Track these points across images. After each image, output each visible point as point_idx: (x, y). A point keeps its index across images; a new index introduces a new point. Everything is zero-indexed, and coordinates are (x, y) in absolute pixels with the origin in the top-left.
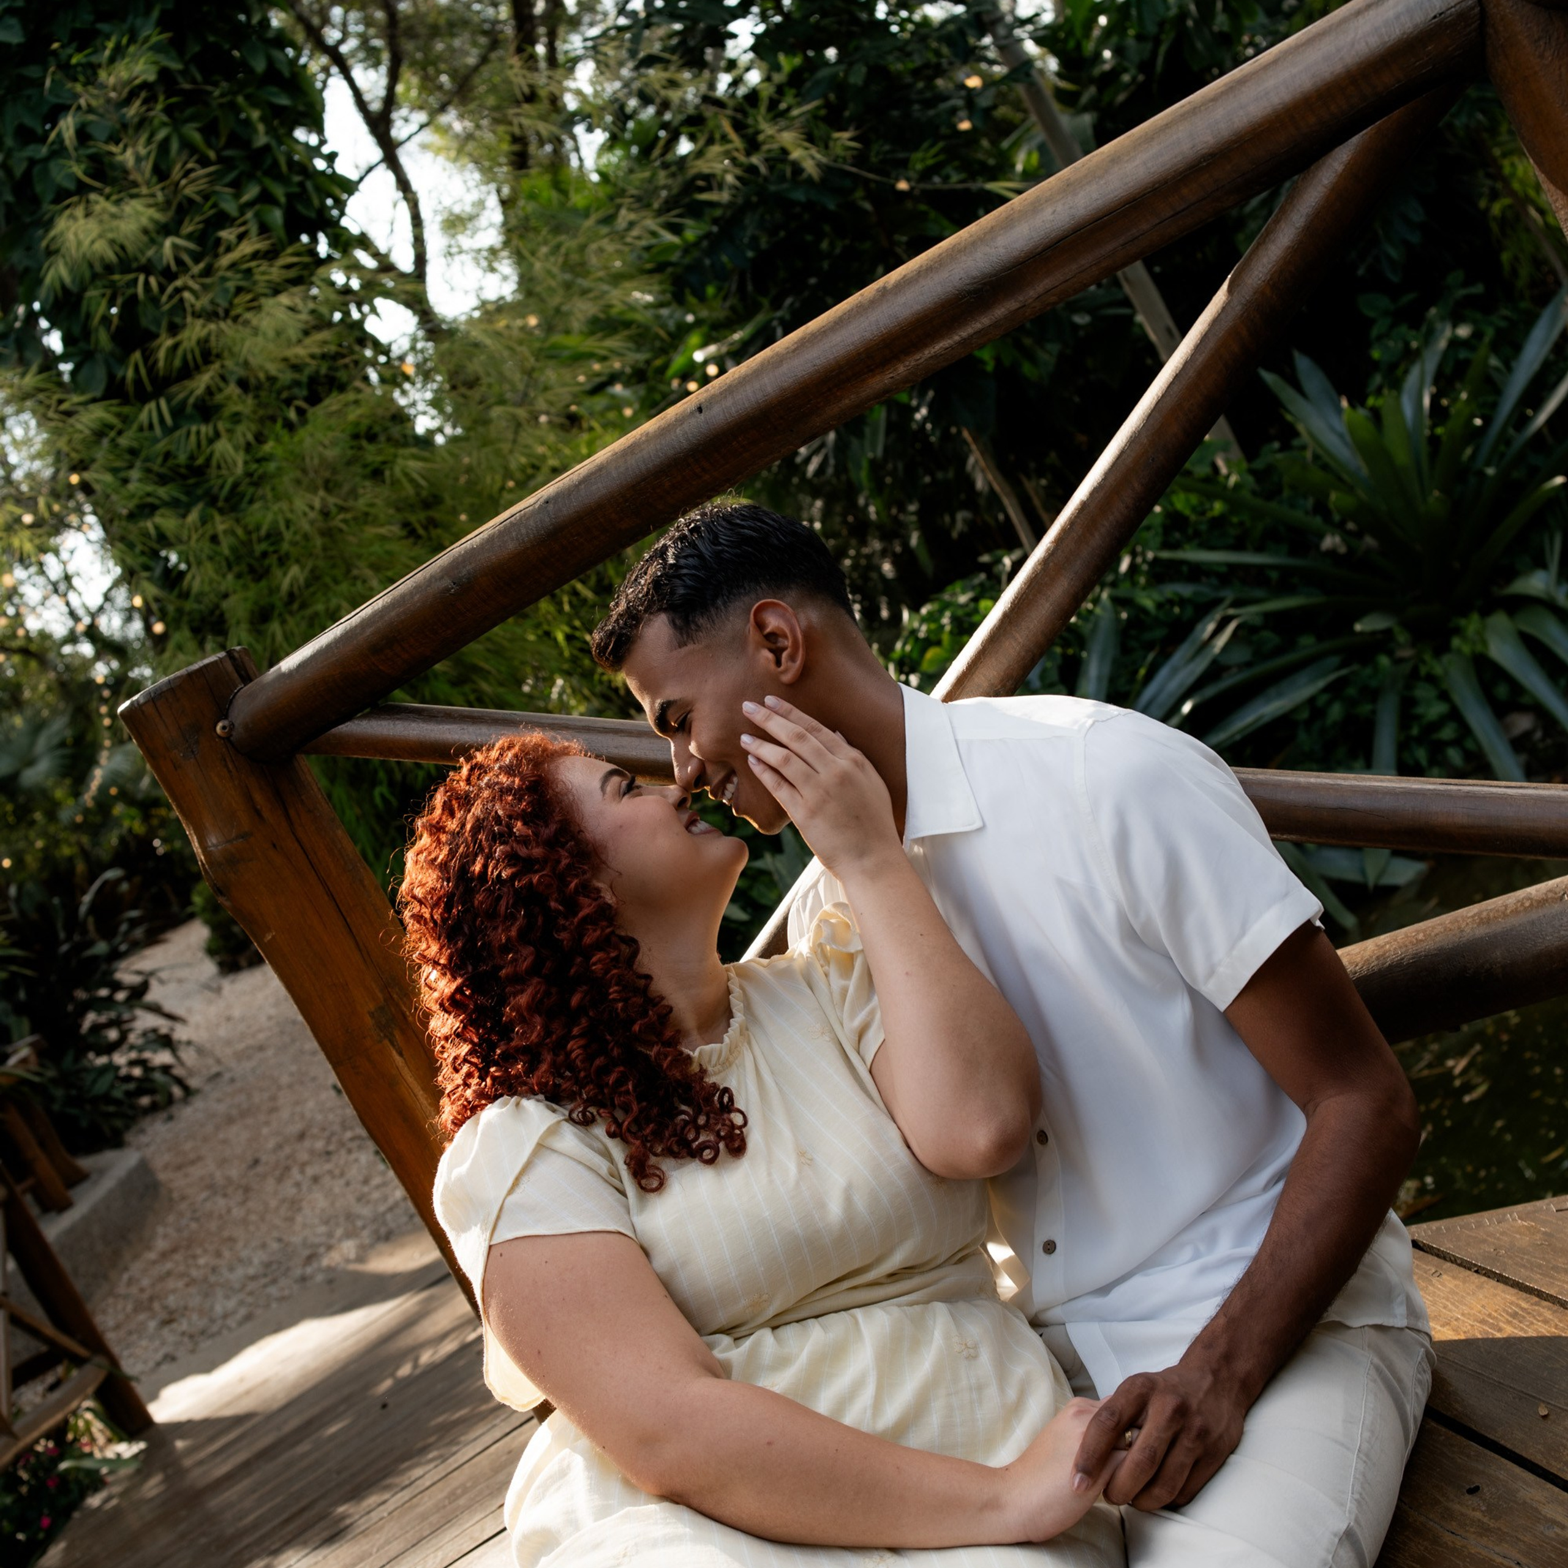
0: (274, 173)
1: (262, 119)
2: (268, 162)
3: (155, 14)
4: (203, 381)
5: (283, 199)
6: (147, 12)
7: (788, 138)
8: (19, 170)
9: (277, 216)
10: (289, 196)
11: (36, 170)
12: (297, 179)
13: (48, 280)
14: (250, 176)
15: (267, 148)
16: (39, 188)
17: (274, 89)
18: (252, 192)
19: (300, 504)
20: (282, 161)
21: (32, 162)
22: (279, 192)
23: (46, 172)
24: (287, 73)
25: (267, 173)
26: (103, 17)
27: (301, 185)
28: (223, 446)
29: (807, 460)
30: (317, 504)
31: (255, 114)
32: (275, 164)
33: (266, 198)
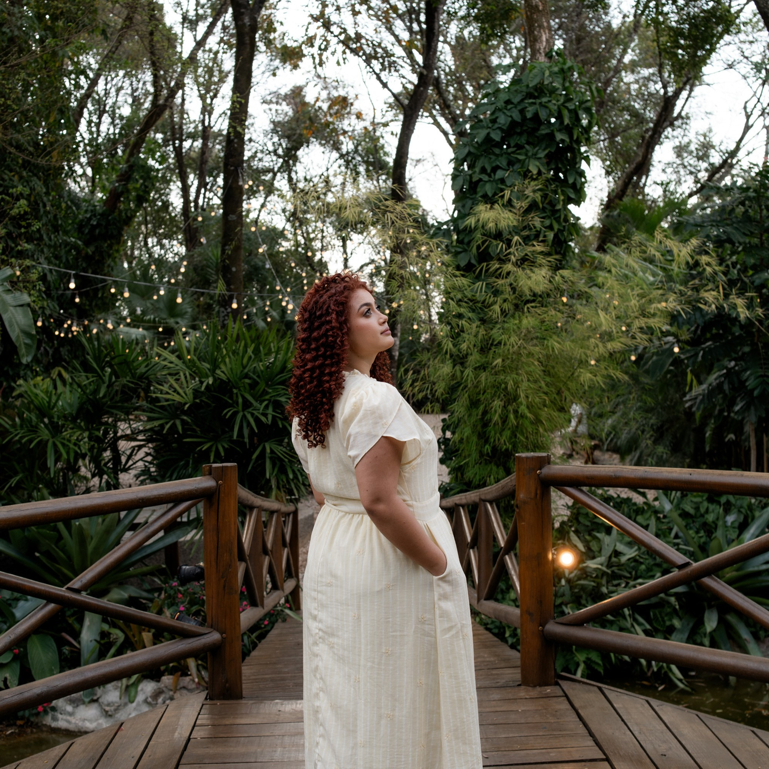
0: (558, 220)
1: (563, 200)
2: (558, 215)
3: (547, 151)
4: (500, 282)
5: (556, 230)
6: (544, 150)
7: (740, 302)
8: (475, 179)
9: (551, 235)
10: (559, 229)
11: (481, 183)
12: (564, 224)
13: (467, 222)
14: (549, 217)
15: (559, 210)
16: (478, 190)
17: (572, 191)
18: (547, 222)
19: (512, 339)
20: (562, 217)
21: (480, 180)
22: (556, 226)
23: (484, 185)
24: (578, 187)
25: (555, 219)
26: (528, 143)
27: (564, 227)
28: (497, 308)
29: (687, 402)
30: (519, 343)
31: (562, 198)
32: (560, 217)
33: (551, 228)
